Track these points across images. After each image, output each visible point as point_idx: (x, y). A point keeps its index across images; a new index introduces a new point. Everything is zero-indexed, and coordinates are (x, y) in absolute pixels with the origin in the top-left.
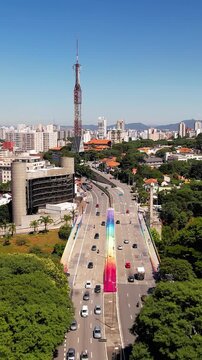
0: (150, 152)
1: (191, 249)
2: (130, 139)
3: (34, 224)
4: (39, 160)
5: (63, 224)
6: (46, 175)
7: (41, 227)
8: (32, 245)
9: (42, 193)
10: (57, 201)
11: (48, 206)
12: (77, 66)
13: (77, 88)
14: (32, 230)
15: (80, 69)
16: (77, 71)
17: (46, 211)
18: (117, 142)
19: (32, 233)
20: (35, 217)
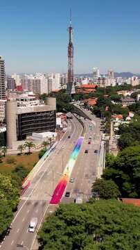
0: (127, 93)
1: (121, 172)
2: (117, 84)
3: (21, 147)
4: (34, 99)
5: (42, 148)
6: (33, 111)
7: (26, 150)
8: (18, 163)
9: (28, 124)
10: (42, 130)
11: (34, 134)
12: (70, 28)
13: (70, 45)
14: (19, 152)
15: (73, 31)
16: (70, 33)
17: (32, 138)
18: (102, 86)
19: (19, 154)
20: (23, 143)
